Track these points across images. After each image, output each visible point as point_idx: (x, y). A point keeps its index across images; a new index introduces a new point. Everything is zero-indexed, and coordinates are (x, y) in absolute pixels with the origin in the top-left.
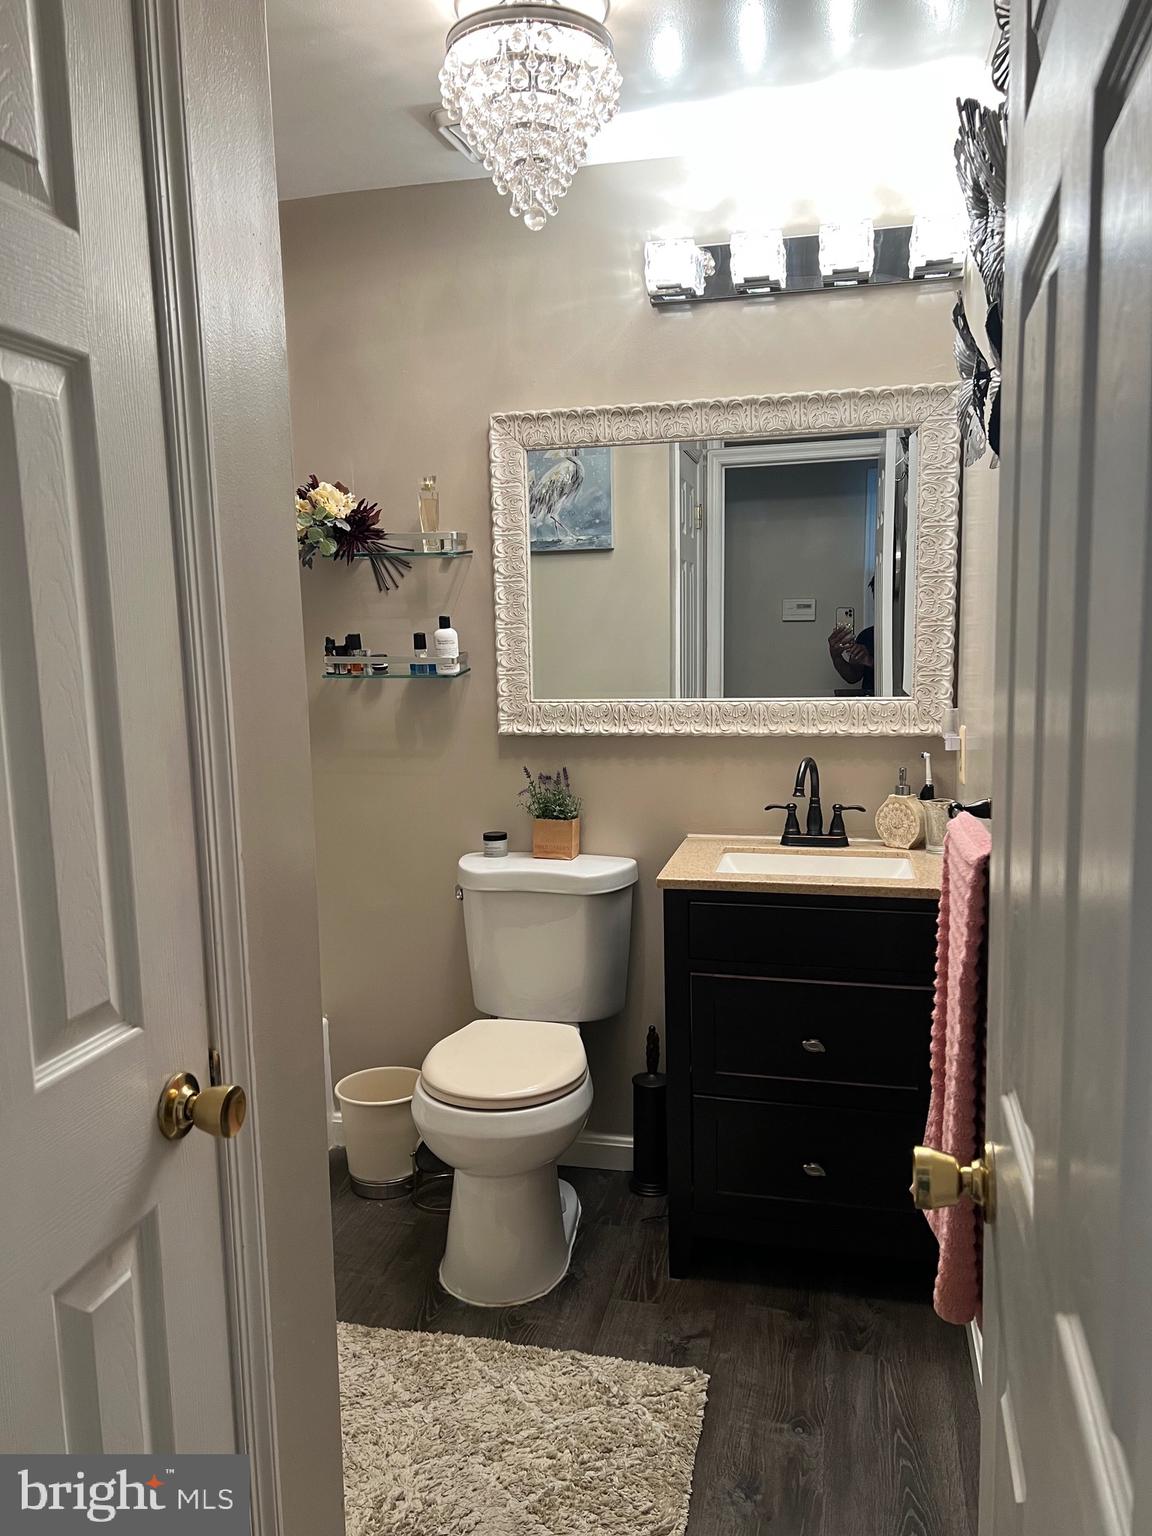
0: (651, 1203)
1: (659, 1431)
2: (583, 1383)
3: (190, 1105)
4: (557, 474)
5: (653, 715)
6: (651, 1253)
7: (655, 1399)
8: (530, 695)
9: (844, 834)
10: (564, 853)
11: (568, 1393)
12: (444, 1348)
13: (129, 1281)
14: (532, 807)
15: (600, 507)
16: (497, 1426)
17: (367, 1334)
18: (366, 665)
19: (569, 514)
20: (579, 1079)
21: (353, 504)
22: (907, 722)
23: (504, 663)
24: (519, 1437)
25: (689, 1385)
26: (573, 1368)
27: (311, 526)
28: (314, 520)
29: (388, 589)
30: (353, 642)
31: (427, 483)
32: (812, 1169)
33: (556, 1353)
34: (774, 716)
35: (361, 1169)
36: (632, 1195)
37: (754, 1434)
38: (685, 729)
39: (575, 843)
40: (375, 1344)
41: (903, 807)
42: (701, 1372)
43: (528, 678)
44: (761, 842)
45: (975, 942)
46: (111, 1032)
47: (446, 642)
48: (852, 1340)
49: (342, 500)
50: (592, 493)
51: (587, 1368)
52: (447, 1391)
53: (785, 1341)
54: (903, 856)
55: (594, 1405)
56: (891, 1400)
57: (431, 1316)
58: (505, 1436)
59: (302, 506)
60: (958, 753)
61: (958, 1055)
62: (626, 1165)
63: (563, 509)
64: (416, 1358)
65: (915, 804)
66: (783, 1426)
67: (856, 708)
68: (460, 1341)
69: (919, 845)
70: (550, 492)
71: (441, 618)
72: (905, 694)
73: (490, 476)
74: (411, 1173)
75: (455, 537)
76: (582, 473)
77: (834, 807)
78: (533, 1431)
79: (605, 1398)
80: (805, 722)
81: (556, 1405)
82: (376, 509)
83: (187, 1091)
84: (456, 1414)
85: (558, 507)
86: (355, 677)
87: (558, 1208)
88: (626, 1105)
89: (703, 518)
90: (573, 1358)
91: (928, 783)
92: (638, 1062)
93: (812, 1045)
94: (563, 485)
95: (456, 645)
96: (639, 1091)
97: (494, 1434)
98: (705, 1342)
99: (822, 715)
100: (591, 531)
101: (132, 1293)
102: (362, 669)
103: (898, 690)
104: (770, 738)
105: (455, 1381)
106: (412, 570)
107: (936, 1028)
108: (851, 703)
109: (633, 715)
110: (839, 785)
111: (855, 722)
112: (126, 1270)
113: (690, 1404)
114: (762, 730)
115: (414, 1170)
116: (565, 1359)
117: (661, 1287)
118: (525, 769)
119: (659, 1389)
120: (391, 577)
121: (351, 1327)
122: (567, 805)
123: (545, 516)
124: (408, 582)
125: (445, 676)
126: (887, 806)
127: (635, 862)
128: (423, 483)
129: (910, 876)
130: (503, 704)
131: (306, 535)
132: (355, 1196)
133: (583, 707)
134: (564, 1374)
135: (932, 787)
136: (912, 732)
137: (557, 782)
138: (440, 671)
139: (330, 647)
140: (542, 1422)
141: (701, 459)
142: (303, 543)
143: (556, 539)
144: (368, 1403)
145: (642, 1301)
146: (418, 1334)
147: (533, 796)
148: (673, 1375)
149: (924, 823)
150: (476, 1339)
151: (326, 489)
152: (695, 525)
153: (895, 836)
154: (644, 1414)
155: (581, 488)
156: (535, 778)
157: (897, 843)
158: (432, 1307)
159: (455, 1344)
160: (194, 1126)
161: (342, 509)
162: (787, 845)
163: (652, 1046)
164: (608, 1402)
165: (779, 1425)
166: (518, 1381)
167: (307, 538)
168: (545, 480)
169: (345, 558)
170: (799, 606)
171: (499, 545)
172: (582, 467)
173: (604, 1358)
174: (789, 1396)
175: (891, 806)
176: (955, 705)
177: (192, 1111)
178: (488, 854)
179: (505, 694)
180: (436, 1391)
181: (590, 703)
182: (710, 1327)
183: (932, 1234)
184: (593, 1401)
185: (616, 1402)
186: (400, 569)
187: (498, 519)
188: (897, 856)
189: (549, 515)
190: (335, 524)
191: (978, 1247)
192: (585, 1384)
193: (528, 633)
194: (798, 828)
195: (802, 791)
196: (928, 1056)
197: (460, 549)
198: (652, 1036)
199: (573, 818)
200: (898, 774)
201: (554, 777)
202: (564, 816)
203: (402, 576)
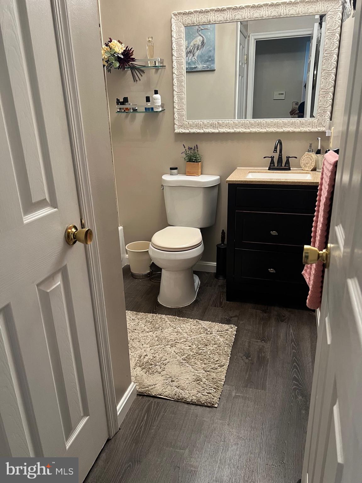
0: (221, 281)
1: (221, 341)
2: (199, 328)
3: (75, 234)
4: (196, 41)
5: (227, 125)
6: (221, 294)
7: (221, 333)
8: (185, 118)
9: (290, 166)
10: (197, 174)
11: (195, 330)
12: (159, 318)
13: (60, 284)
14: (186, 158)
15: (211, 54)
16: (174, 338)
17: (137, 314)
18: (130, 108)
19: (200, 57)
20: (200, 243)
21: (124, 48)
22: (314, 127)
23: (176, 107)
24: (181, 341)
25: (231, 330)
26: (197, 324)
27: (110, 56)
28: (111, 54)
29: (137, 81)
30: (126, 100)
31: (150, 39)
32: (271, 270)
33: (192, 320)
34: (268, 125)
35: (134, 270)
36: (216, 279)
37: (249, 342)
38: (238, 130)
39: (200, 170)
40: (139, 317)
41: (310, 156)
42: (235, 326)
43: (185, 113)
44: (261, 170)
45: (330, 190)
46: (48, 209)
47: (157, 99)
48: (280, 319)
49: (120, 46)
50: (209, 49)
51: (201, 324)
52: (160, 329)
53: (260, 319)
54: (308, 173)
55: (203, 334)
56: (291, 335)
57: (155, 310)
58: (176, 341)
59: (106, 49)
60: (330, 137)
61: (321, 228)
62: (214, 271)
63: (198, 55)
64: (151, 320)
65: (314, 155)
66: (258, 341)
67: (296, 122)
68: (164, 316)
69: (314, 170)
70: (194, 48)
71: (155, 90)
72: (314, 117)
73: (172, 37)
74: (149, 271)
75: (159, 60)
76: (205, 41)
77: (287, 157)
78: (185, 340)
79: (206, 332)
80: (279, 127)
81: (191, 333)
82: (132, 50)
83: (74, 230)
84: (162, 335)
85: (197, 54)
86: (127, 112)
87: (193, 282)
88: (214, 253)
89: (247, 59)
90: (197, 321)
91: (319, 148)
92: (218, 240)
93: (274, 233)
94: (198, 45)
95: (160, 101)
96: (219, 248)
97: (173, 340)
98: (236, 318)
99: (285, 125)
100: (208, 63)
101: (61, 288)
102: (129, 110)
103: (312, 116)
104: (267, 133)
105: (162, 326)
106: (145, 73)
107: (315, 223)
108: (295, 120)
109: (220, 125)
110: (289, 149)
111: (296, 127)
112: (59, 282)
113: (231, 334)
114: (264, 130)
115: (150, 270)
116: (194, 321)
117: (223, 304)
118: (184, 145)
119: (222, 330)
120: (138, 76)
121: (132, 312)
122: (197, 157)
123: (192, 58)
124: (144, 78)
125: (157, 112)
126: (304, 156)
127: (219, 177)
128: (148, 40)
129: (310, 178)
130: (176, 122)
131: (108, 60)
132: (133, 278)
133: (203, 123)
134: (194, 325)
135: (320, 150)
136: (315, 130)
137: (194, 150)
138: (155, 110)
139: (118, 102)
140: (187, 338)
141: (247, 37)
142: (107, 63)
143: (195, 66)
144: (137, 332)
145: (218, 307)
146: (151, 314)
147: (186, 154)
148: (226, 327)
149: (317, 162)
150: (168, 316)
151: (115, 42)
152: (245, 62)
153: (306, 166)
154: (217, 336)
155: (204, 47)
156: (187, 148)
157: (307, 169)
158: (155, 307)
159: (162, 317)
160: (77, 241)
161: (120, 50)
162: (270, 170)
163: (223, 235)
164: (207, 333)
165: (257, 340)
166: (181, 327)
167: (109, 61)
168: (192, 44)
169: (122, 69)
170: (279, 94)
171: (175, 63)
172: (205, 39)
173: (206, 322)
174: (260, 333)
175: (306, 156)
176: (331, 120)
177: (75, 236)
178: (171, 174)
179: (177, 118)
180: (156, 329)
181: (206, 121)
182: (238, 314)
183: (308, 286)
184: (202, 333)
185: (209, 333)
186: (141, 73)
187: (175, 53)
188: (307, 173)
189: (193, 57)
190: (118, 56)
191: (323, 277)
192: (200, 328)
193: (184, 96)
194: (274, 164)
195: (276, 151)
196: (311, 232)
197: (161, 65)
198: (223, 232)
199: (199, 162)
200: (309, 145)
201: (193, 148)
202: (196, 161)
203: (142, 76)
